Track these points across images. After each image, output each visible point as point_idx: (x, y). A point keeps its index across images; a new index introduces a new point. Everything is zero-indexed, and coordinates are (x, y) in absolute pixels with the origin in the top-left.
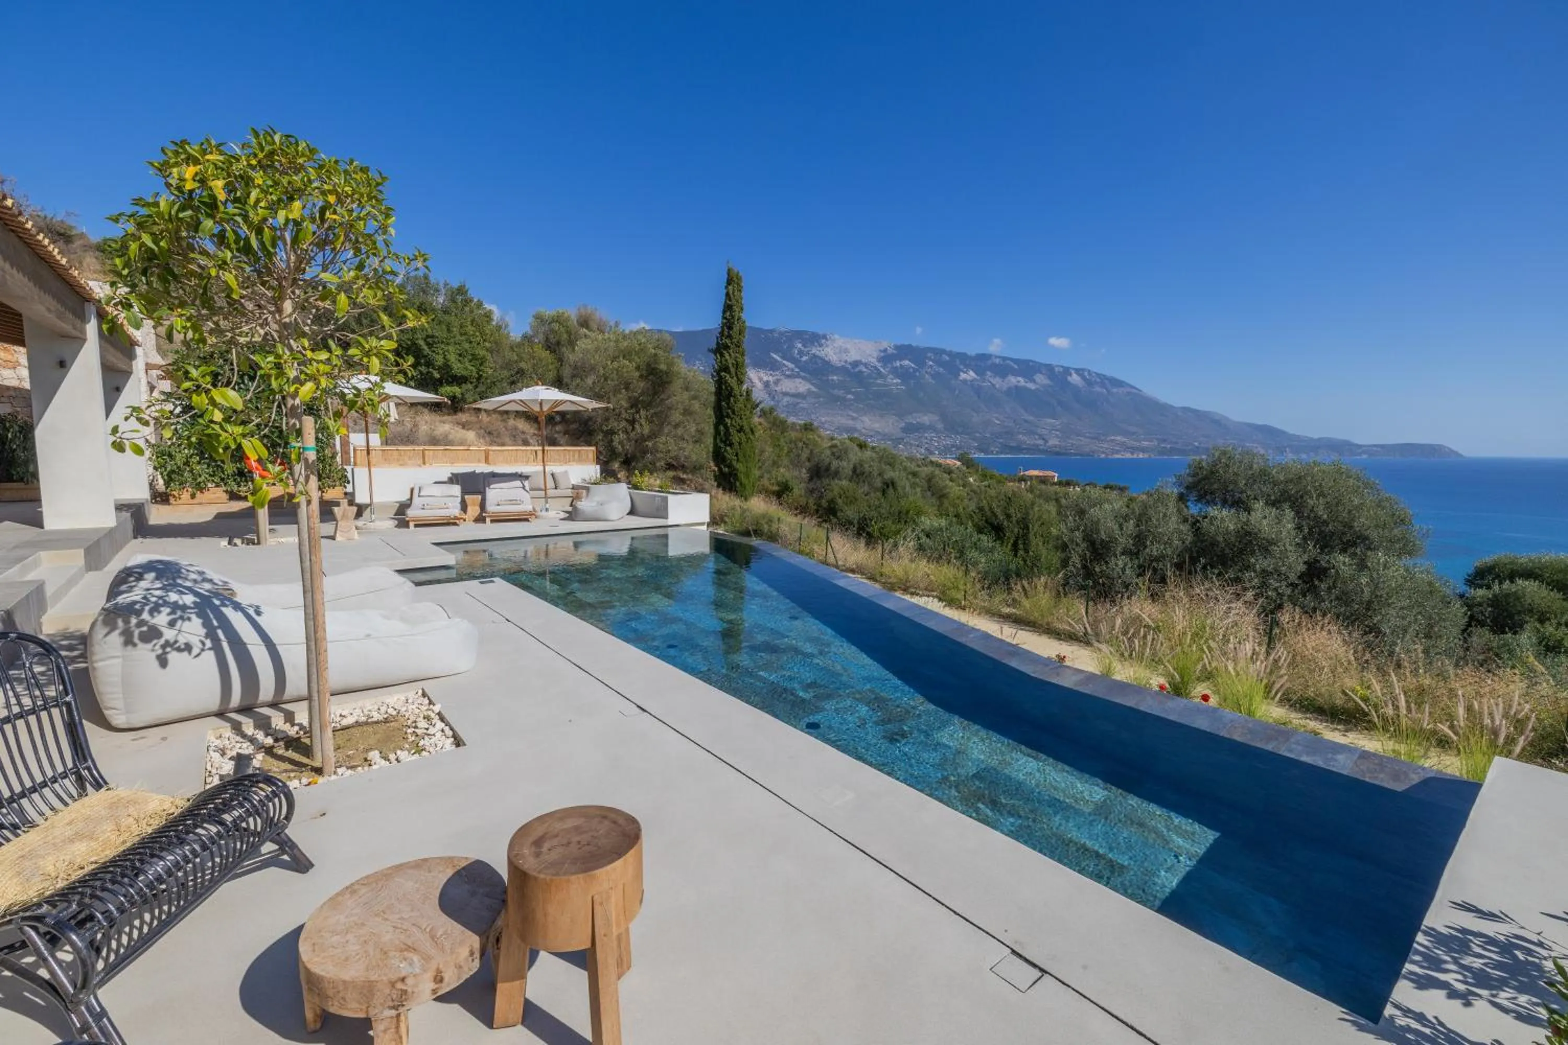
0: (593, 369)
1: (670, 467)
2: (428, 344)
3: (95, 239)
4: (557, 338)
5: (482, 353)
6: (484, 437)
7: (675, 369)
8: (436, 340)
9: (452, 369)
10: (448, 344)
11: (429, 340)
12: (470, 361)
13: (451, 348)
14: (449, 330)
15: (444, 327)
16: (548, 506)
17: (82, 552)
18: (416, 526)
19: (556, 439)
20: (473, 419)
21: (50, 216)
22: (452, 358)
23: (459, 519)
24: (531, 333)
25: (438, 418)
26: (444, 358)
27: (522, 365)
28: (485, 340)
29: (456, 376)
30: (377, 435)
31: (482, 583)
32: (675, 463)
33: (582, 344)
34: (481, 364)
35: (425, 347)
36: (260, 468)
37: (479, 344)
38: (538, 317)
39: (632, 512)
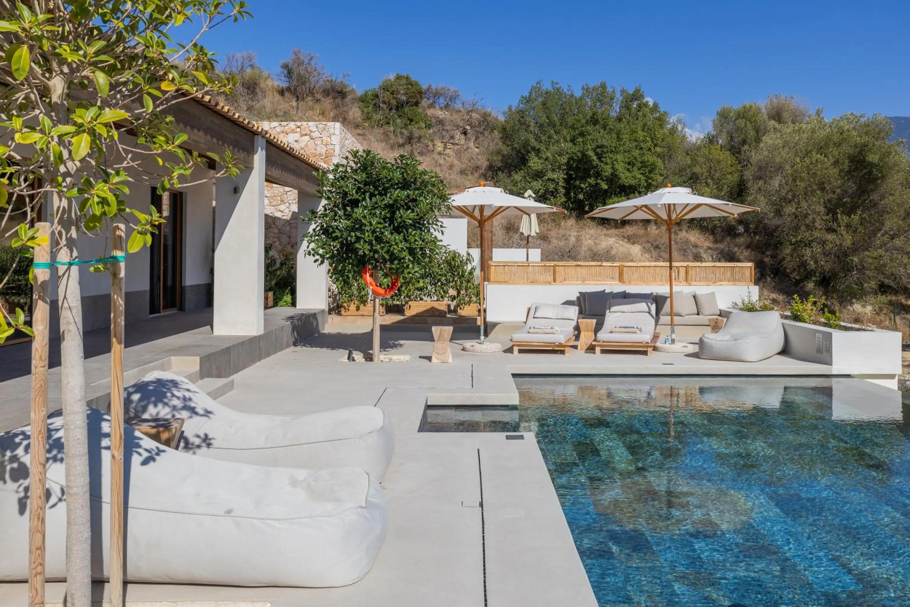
0: (780, 168)
1: (883, 288)
2: (597, 154)
3: (360, 92)
4: (742, 136)
5: (650, 158)
6: (649, 251)
7: (891, 160)
8: (605, 150)
9: (619, 179)
10: (617, 153)
11: (599, 150)
12: (639, 169)
13: (619, 157)
14: (619, 139)
15: (614, 135)
16: (674, 336)
17: (198, 359)
18: (521, 351)
19: (735, 253)
20: (642, 232)
21: (334, 79)
22: (620, 167)
23: (565, 346)
24: (713, 133)
25: (605, 231)
26: (613, 168)
27: (697, 170)
28: (656, 145)
29: (624, 186)
30: (539, 251)
31: (508, 438)
32: (892, 284)
33: (768, 140)
34: (650, 172)
35: (595, 158)
36: (374, 284)
37: (649, 149)
38: (724, 116)
39: (785, 351)
